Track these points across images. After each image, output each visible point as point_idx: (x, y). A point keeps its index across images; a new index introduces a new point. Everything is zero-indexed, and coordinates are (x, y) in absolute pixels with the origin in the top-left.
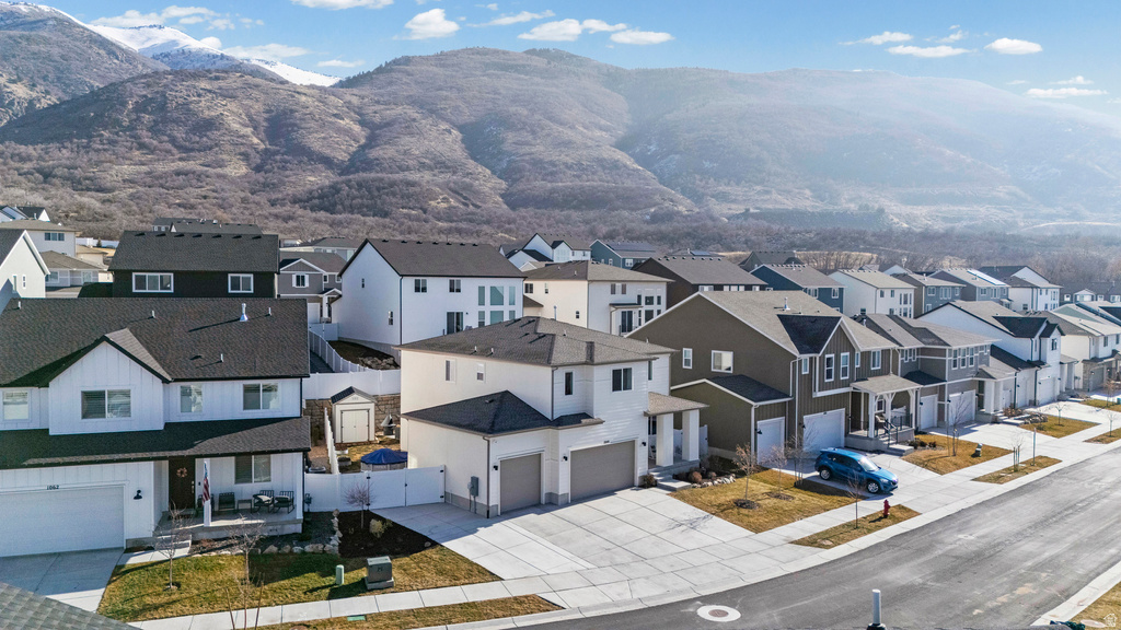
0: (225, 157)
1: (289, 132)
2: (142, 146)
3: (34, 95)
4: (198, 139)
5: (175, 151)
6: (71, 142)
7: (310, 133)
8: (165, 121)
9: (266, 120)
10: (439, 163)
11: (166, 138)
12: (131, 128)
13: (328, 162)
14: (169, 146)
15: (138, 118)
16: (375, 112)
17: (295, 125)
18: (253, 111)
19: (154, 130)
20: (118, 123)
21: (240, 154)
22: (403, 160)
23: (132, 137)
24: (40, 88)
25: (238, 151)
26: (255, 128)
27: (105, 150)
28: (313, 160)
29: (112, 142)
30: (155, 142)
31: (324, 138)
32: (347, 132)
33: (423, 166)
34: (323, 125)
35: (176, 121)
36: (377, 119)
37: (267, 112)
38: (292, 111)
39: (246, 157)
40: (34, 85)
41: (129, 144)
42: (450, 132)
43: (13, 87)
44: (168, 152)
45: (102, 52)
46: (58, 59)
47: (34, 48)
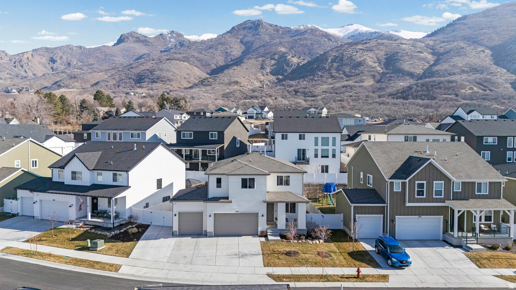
0: (365, 77)
1: (395, 63)
2: (332, 77)
3: (299, 61)
4: (354, 71)
5: (344, 77)
6: (307, 78)
7: (405, 62)
8: (342, 65)
9: (385, 59)
10: (473, 69)
11: (341, 72)
12: (329, 70)
13: (411, 75)
14: (342, 75)
15: (332, 66)
16: (441, 47)
17: (398, 59)
18: (379, 55)
19: (338, 70)
20: (324, 68)
21: (371, 76)
22: (452, 70)
23: (329, 73)
24: (302, 58)
25: (370, 74)
26: (379, 63)
27: (318, 80)
28: (404, 75)
29: (322, 76)
30: (337, 75)
31: (411, 64)
32: (424, 59)
33: (463, 71)
34: (412, 57)
35: (347, 65)
36: (442, 50)
37: (386, 55)
38: (397, 53)
39: (374, 76)
40: (300, 57)
41: (327, 76)
42: (484, 51)
43: (293, 59)
44: (342, 78)
45: (326, 40)
46: (310, 45)
47: (302, 42)
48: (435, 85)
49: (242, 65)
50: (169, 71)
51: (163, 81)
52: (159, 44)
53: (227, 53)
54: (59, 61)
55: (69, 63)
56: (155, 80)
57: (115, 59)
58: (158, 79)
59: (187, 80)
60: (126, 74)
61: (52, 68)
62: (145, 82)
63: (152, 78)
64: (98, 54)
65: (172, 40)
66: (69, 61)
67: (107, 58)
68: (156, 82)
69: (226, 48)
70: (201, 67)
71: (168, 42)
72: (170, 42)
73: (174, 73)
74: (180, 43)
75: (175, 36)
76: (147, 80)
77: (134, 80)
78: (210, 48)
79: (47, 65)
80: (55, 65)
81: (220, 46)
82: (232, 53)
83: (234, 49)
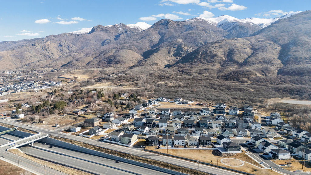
0: (216, 63)
1: (231, 55)
2: (201, 62)
3: (188, 48)
4: (211, 60)
5: (207, 63)
6: (190, 63)
7: (236, 55)
8: (206, 56)
9: (228, 52)
10: (265, 61)
11: (206, 60)
12: (200, 58)
13: (237, 63)
14: (206, 62)
15: (202, 56)
16: (257, 45)
17: (233, 53)
18: (225, 50)
19: (204, 58)
20: (198, 57)
21: (219, 62)
22: (255, 61)
23: (200, 60)
24: (190, 46)
25: (219, 61)
26: (225, 55)
27: (194, 64)
28: (234, 63)
29: (196, 62)
30: (203, 61)
31: (239, 56)
32: (246, 53)
33: (260, 62)
34: (240, 52)
35: (208, 56)
36: (256, 47)
37: (229, 50)
38: (234, 49)
39: (220, 62)
40: (188, 46)
41: (199, 62)
42: (276, 48)
43: (185, 47)
44: (206, 63)
45: (204, 32)
46: (195, 37)
47: (191, 36)
48: (241, 73)
49: (159, 51)
50: (123, 57)
51: (121, 63)
52: (114, 31)
53: (151, 40)
54: (63, 45)
55: (69, 46)
56: (117, 62)
57: (91, 42)
58: (118, 62)
59: (132, 61)
60: (102, 58)
61: (60, 50)
62: (112, 63)
63: (115, 61)
64: (82, 40)
65: (120, 29)
66: (68, 45)
67: (87, 41)
68: (118, 63)
69: (151, 38)
70: (138, 51)
71: (118, 30)
72: (119, 30)
73: (126, 58)
74: (125, 31)
75: (122, 26)
76: (113, 62)
77: (106, 61)
78: (142, 38)
79: (58, 48)
80: (62, 48)
81: (147, 37)
82: (154, 41)
83: (155, 38)
